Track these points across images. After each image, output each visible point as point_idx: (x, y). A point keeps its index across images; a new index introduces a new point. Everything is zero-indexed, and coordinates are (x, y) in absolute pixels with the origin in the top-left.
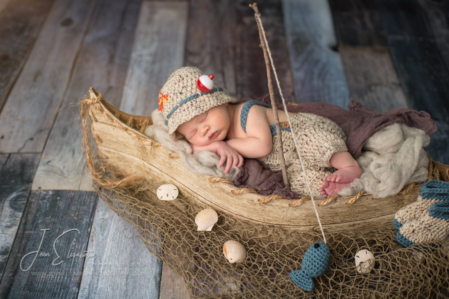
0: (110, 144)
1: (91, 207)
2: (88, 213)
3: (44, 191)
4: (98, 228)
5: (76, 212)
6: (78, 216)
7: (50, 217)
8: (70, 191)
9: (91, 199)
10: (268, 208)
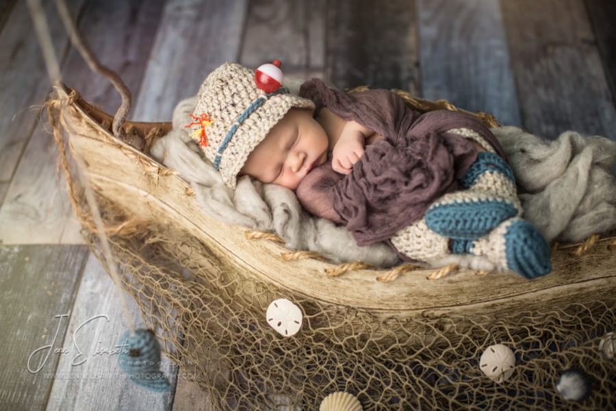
0: (101, 169)
1: (76, 273)
2: (69, 283)
3: (7, 246)
4: (83, 310)
5: (51, 283)
6: (53, 290)
7: (11, 292)
8: (46, 246)
9: (76, 258)
10: (343, 283)
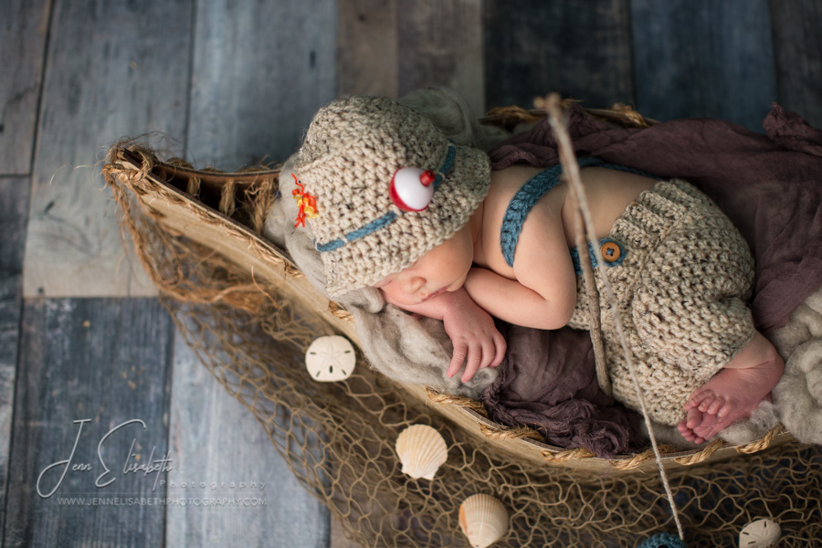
1: (163, 349)
3: (53, 300)
4: (184, 414)
5: (130, 367)
6: (135, 379)
7: (76, 382)
8: (110, 300)
9: (158, 323)
